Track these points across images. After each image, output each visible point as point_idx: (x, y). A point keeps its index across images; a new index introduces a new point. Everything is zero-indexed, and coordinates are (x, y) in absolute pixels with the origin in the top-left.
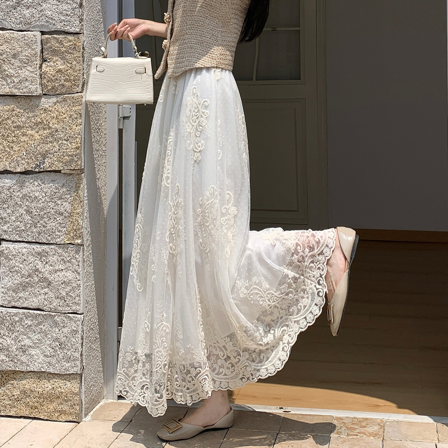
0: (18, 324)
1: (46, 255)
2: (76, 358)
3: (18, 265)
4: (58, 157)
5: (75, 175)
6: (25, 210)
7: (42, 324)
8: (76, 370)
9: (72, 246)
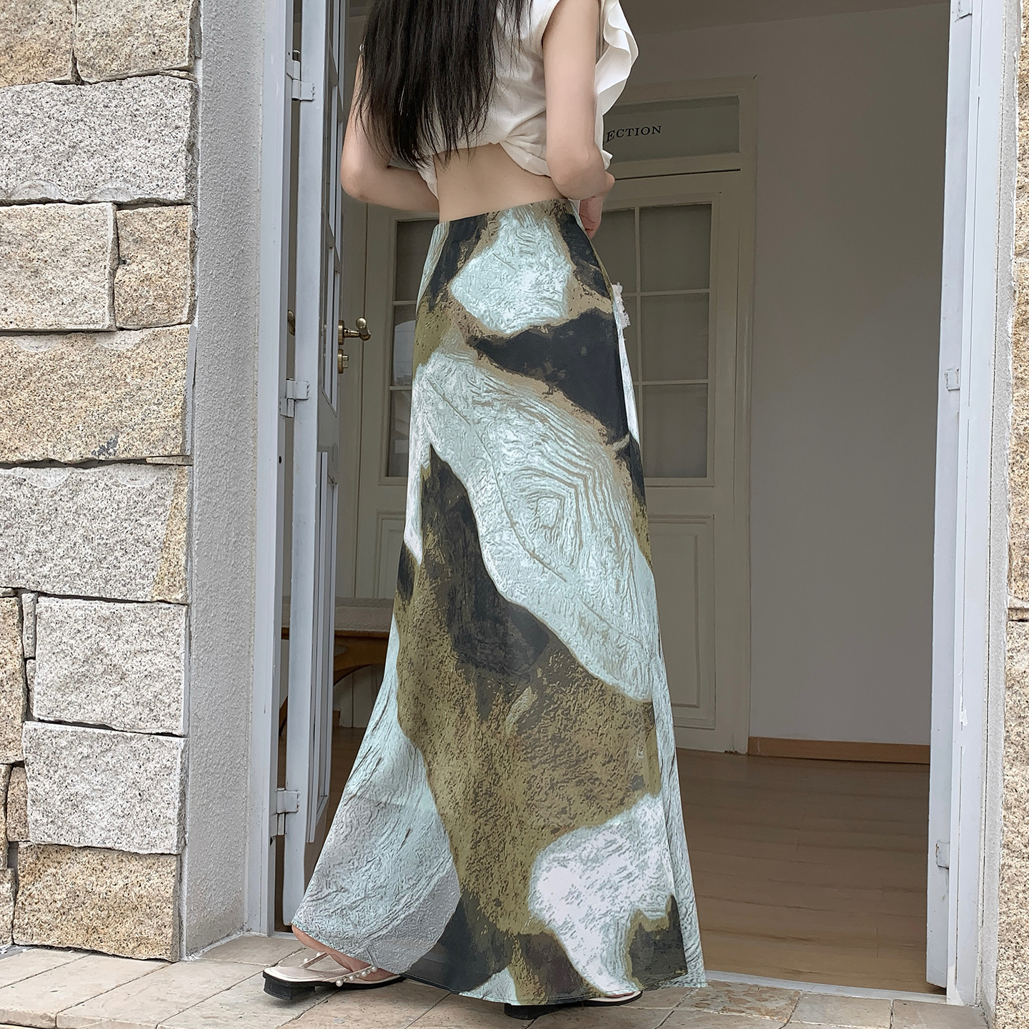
0: (65, 753)
1: (119, 622)
2: (169, 821)
3: (66, 641)
5: (173, 468)
6: (81, 536)
7: (110, 754)
8: (170, 845)
9: (167, 606)
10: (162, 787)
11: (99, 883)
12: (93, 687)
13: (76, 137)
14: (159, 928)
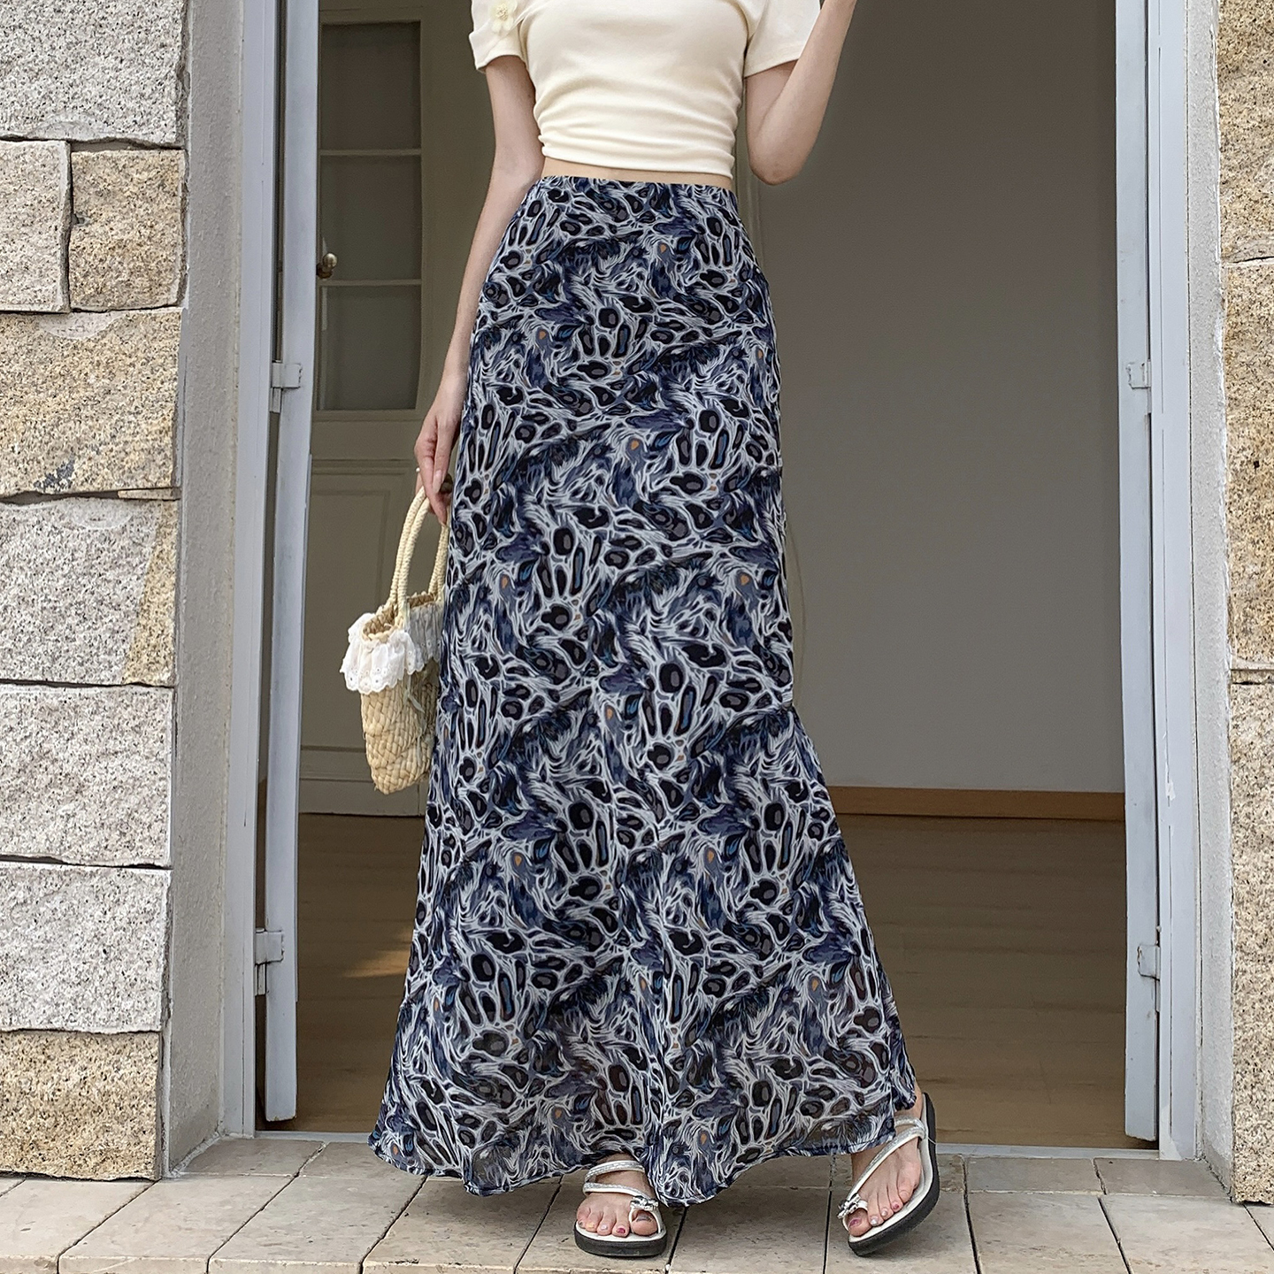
1: (72, 714)
2: (150, 986)
4: (111, 455)
5: (156, 504)
6: (15, 597)
7: (58, 898)
8: (150, 1018)
9: (145, 690)
10: (139, 939)
12: (33, 805)
13: (12, 49)
14: (135, 1135)
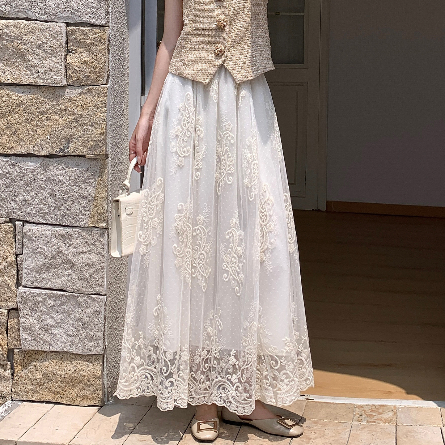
0: (41, 304)
1: (70, 237)
2: (99, 338)
3: (41, 247)
4: (83, 141)
5: (99, 160)
6: (49, 193)
7: (65, 304)
8: (99, 350)
9: (96, 229)
10: (95, 321)
11: (60, 369)
12: (56, 270)
14: (94, 391)
